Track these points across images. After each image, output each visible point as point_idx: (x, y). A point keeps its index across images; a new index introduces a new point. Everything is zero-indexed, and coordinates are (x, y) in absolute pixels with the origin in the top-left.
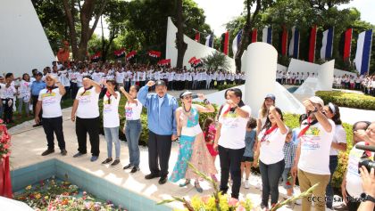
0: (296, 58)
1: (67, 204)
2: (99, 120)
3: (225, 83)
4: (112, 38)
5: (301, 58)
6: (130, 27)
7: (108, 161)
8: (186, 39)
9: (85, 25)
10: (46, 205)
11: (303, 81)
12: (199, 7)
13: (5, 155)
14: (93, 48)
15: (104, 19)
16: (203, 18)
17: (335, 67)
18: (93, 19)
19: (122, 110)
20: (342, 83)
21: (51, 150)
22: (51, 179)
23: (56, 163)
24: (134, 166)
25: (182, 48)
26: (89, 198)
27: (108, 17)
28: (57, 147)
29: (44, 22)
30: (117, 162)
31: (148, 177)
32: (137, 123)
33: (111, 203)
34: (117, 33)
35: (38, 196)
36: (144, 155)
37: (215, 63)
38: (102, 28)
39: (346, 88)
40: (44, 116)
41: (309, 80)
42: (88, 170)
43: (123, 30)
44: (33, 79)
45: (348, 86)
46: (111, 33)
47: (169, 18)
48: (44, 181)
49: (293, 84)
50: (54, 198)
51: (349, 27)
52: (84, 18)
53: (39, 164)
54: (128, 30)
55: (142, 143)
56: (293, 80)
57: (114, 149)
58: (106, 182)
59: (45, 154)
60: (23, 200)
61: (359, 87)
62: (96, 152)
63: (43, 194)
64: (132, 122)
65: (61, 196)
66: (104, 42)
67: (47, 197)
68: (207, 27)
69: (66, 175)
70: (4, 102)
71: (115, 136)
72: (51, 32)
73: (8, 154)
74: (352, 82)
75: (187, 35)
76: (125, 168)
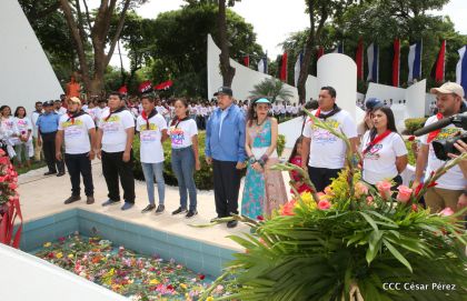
0: (374, 81)
4: (134, 69)
5: (381, 82)
6: (156, 54)
7: (151, 208)
8: (233, 63)
9: (99, 52)
12: (246, 22)
15: (121, 45)
16: (252, 36)
18: (108, 46)
23: (80, 216)
25: (228, 73)
26: (128, 254)
27: (127, 43)
30: (161, 208)
34: (140, 62)
35: (59, 255)
38: (120, 58)
43: (147, 59)
46: (132, 63)
47: (209, 36)
50: (82, 256)
53: (57, 215)
54: (155, 58)
59: (68, 202)
62: (130, 198)
63: (66, 253)
64: (183, 150)
66: (124, 75)
67: (71, 256)
68: (258, 48)
69: (94, 229)
75: (234, 58)
76: (174, 213)
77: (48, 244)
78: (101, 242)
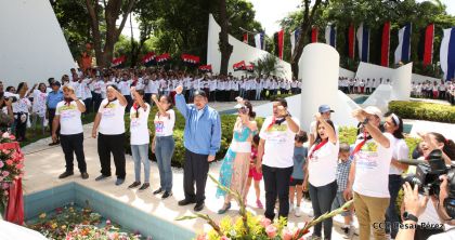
0: (365, 60)
1: (87, 234)
2: (126, 137)
3: (279, 93)
4: (143, 39)
5: (372, 61)
6: (164, 27)
7: (136, 184)
8: (232, 40)
9: (111, 25)
10: (64, 235)
11: (374, 89)
13: (17, 177)
14: (120, 51)
16: (252, 14)
17: (413, 72)
18: (121, 17)
19: (151, 125)
20: (423, 91)
21: (69, 171)
22: (69, 206)
23: (75, 188)
24: (166, 190)
25: (226, 50)
27: (138, 15)
28: (76, 169)
29: (63, 22)
30: (146, 186)
31: (182, 203)
32: (169, 140)
33: (138, 234)
34: (149, 33)
35: (54, 225)
36: (178, 178)
37: (267, 67)
38: (131, 28)
39: (427, 97)
40: (62, 133)
41: (381, 88)
42: (112, 196)
43: (156, 30)
44: (49, 90)
45: (430, 94)
46: (142, 33)
47: (211, 16)
48: (62, 209)
49: (362, 92)
50: (73, 228)
51: (431, 23)
52: (110, 17)
53: (56, 188)
54: (163, 30)
55: (176, 164)
56: (362, 88)
57: (142, 170)
58: (132, 208)
59: (62, 177)
60: (38, 230)
61: (443, 96)
62: (121, 174)
63: (60, 223)
64: (163, 138)
65: (81, 225)
66: (134, 44)
67: (64, 227)
68: (258, 26)
69: (87, 202)
70: (16, 116)
71: (144, 155)
72: (71, 34)
73: (21, 176)
74: (435, 89)
75: (233, 35)
76: (155, 193)
77: (44, 215)
78: (92, 215)
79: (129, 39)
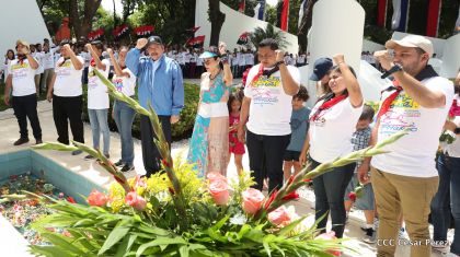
8: (223, 8)
34: (133, 8)
42: (64, 165)
43: (140, 4)
46: (125, 8)
59: (17, 143)
66: (117, 20)
75: (225, 3)
79: (111, 14)
